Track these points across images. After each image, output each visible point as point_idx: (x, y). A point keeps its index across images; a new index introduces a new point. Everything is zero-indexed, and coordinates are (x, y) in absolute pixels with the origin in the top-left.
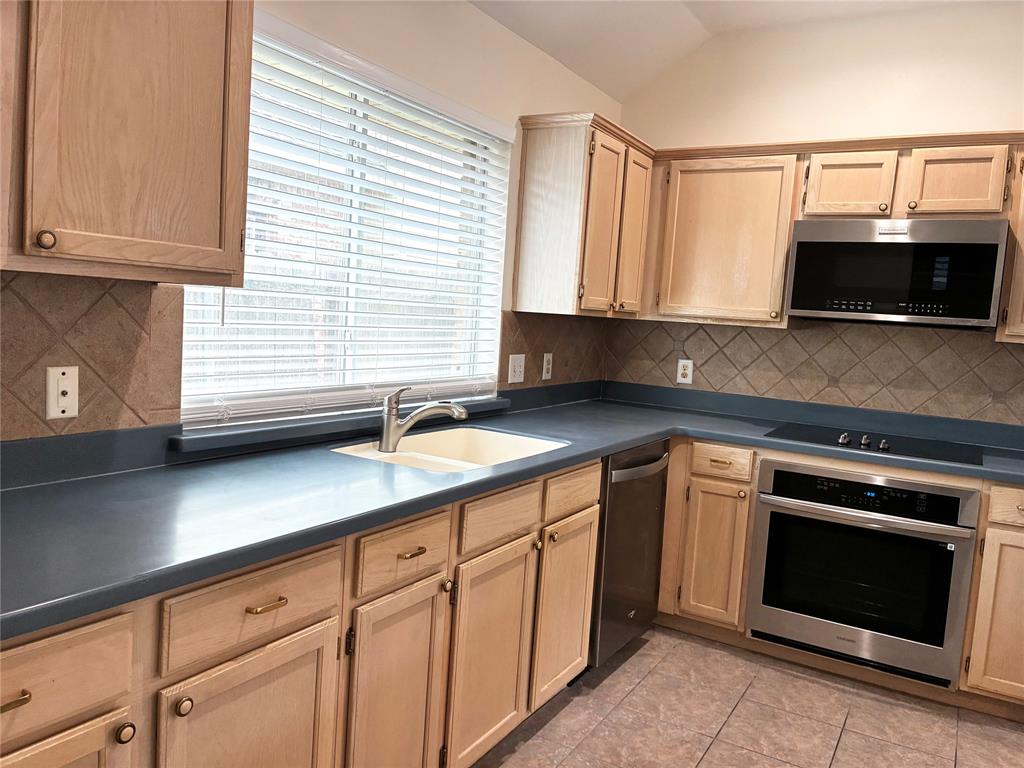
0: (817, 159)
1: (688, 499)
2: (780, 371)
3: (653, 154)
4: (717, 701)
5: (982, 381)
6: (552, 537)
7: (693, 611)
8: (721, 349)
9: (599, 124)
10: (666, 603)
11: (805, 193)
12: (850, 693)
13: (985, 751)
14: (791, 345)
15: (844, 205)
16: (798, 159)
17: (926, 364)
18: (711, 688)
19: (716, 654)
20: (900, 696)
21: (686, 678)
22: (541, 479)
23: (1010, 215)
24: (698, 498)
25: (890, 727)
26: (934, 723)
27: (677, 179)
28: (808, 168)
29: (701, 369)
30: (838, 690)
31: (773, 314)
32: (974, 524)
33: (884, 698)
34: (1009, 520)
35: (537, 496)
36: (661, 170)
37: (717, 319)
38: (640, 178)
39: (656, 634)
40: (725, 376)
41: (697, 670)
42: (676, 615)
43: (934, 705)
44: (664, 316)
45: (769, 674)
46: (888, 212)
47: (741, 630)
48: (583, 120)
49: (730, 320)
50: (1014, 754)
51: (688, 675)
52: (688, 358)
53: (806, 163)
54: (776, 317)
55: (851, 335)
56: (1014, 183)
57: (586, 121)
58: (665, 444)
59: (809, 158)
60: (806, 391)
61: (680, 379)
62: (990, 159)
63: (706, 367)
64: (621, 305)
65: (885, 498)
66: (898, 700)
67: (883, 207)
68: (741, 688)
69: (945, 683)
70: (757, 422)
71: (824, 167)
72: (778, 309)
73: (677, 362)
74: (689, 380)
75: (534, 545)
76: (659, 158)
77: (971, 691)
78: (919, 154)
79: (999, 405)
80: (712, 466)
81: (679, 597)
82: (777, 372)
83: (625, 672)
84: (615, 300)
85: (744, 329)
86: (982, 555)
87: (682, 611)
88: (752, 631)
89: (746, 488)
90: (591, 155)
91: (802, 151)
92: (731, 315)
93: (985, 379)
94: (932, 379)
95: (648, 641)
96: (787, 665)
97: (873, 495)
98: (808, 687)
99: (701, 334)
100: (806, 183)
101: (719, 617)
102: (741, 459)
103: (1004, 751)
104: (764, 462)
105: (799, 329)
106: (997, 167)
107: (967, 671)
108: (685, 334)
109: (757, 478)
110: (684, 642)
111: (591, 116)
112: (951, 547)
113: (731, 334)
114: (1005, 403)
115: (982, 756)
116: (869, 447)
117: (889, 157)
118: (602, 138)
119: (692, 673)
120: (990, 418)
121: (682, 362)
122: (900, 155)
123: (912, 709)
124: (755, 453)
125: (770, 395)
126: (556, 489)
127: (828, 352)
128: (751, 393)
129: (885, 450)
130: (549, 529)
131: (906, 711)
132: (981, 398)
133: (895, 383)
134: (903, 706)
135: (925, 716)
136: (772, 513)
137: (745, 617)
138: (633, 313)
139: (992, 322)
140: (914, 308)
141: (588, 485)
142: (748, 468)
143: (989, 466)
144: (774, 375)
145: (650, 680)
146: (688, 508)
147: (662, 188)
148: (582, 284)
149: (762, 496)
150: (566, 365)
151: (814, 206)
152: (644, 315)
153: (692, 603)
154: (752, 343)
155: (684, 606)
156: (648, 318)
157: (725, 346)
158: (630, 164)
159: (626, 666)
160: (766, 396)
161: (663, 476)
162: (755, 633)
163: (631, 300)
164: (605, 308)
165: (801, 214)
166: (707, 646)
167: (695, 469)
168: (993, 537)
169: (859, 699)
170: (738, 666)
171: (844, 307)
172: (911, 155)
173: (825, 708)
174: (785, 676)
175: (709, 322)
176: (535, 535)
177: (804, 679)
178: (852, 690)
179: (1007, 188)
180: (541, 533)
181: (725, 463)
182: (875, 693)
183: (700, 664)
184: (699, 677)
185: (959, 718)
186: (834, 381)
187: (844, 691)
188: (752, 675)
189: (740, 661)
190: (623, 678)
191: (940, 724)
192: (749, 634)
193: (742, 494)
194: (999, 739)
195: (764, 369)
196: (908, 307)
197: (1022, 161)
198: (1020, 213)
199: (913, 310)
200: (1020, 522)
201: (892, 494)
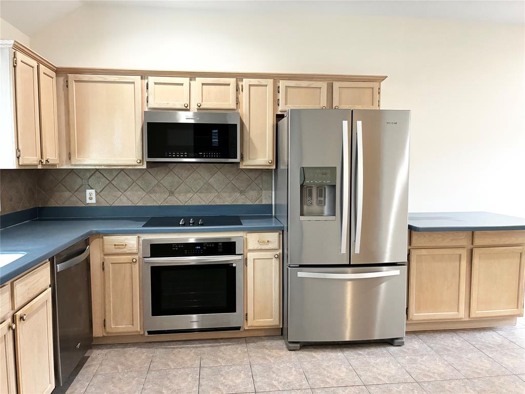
0: (152, 80)
1: (103, 269)
2: (144, 191)
3: (56, 69)
4: (136, 377)
6: (21, 318)
7: (115, 331)
8: (110, 182)
9: (17, 47)
10: (97, 331)
11: (148, 97)
12: (199, 347)
13: (260, 355)
14: (148, 176)
15: (167, 104)
16: (142, 79)
17: (212, 181)
18: (131, 371)
19: (131, 350)
20: (220, 340)
21: (116, 371)
22: (9, 283)
23: (240, 111)
24: (109, 268)
25: (220, 358)
26: (237, 348)
27: (73, 86)
28: (147, 84)
29: (101, 194)
30: (193, 347)
31: (139, 161)
32: (242, 253)
33: (214, 344)
34: (255, 248)
35: (7, 295)
36: (61, 79)
37: (107, 165)
38: (49, 83)
39: (93, 350)
40: (115, 196)
41: (122, 364)
42: (104, 336)
43: (233, 340)
44: (75, 165)
45: (159, 352)
46: (188, 108)
47: (142, 333)
48: (6, 44)
49: (115, 166)
50: (271, 352)
51: (117, 368)
52: (92, 189)
53: (146, 81)
54: (140, 163)
55: (177, 169)
56: (240, 96)
57: (10, 45)
58: (86, 241)
59: (148, 78)
60: (158, 199)
61: (88, 201)
62: (229, 85)
63: (103, 192)
64: (47, 161)
65: (205, 248)
66: (220, 343)
67: (186, 105)
68: (147, 365)
69: (238, 328)
70: (137, 219)
71: (155, 83)
72: (141, 158)
73: (86, 191)
74: (94, 201)
75: (10, 327)
76: (59, 72)
77: (250, 328)
78: (199, 80)
79: (243, 196)
80: (116, 248)
81: (105, 326)
82: (143, 191)
83: (79, 381)
84: (42, 157)
85: (122, 170)
86: (247, 266)
87: (108, 333)
88: (148, 332)
89: (136, 257)
90: (15, 67)
91: (144, 75)
92: (115, 163)
93: (236, 185)
94: (215, 188)
95: (89, 357)
96: (167, 344)
97: (199, 248)
98: (180, 351)
99: (98, 174)
100: (147, 91)
101: (130, 330)
102: (131, 242)
103: (267, 351)
104: (144, 241)
105: (152, 168)
106: (232, 88)
107: (247, 320)
108: (88, 175)
109: (141, 250)
110: (110, 350)
111: (12, 42)
112: (234, 265)
113: (115, 174)
114: (245, 195)
115: (259, 357)
116: (194, 224)
117: (185, 80)
118: (20, 56)
119: (119, 367)
120: (240, 203)
121: (88, 191)
122: (190, 80)
123: (227, 345)
124: (139, 237)
125: (140, 204)
126: (21, 286)
127: (168, 179)
128: (130, 204)
129: (202, 225)
130: (18, 314)
131: (225, 347)
132: (236, 194)
133: (200, 191)
134: (223, 345)
135: (233, 346)
136: (151, 267)
137: (143, 326)
138: (55, 165)
139: (238, 160)
140: (206, 155)
141: (43, 277)
142: (136, 246)
143: (246, 224)
144: (141, 193)
145: (95, 381)
146: (104, 273)
147: (63, 90)
148: (18, 149)
149: (145, 259)
150: (11, 200)
151: (153, 104)
152: (62, 165)
153: (113, 327)
154: (127, 177)
155: (108, 330)
156: (65, 167)
157: (112, 181)
158: (42, 75)
159: (79, 377)
160: (138, 205)
161: (87, 261)
162: (150, 333)
163: (53, 157)
164: (36, 163)
165: (146, 108)
166: (124, 348)
167: (106, 251)
168: (251, 256)
169: (204, 349)
170: (143, 353)
171: (174, 156)
172: (195, 80)
173: (190, 360)
174: (168, 350)
175: (103, 167)
176: (9, 320)
177: (177, 348)
178: (200, 345)
179: (237, 98)
180: (14, 318)
181: (123, 245)
182: (210, 343)
183: (122, 359)
184: (123, 367)
185: (246, 342)
186: (172, 193)
187: (197, 347)
188: (152, 355)
189: (144, 350)
190: (78, 386)
191: (240, 348)
192: (146, 334)
193: (134, 260)
194: (264, 347)
195: (136, 191)
196: (203, 155)
197: (242, 86)
198: (244, 110)
199: (206, 156)
200: (260, 247)
201: (208, 245)
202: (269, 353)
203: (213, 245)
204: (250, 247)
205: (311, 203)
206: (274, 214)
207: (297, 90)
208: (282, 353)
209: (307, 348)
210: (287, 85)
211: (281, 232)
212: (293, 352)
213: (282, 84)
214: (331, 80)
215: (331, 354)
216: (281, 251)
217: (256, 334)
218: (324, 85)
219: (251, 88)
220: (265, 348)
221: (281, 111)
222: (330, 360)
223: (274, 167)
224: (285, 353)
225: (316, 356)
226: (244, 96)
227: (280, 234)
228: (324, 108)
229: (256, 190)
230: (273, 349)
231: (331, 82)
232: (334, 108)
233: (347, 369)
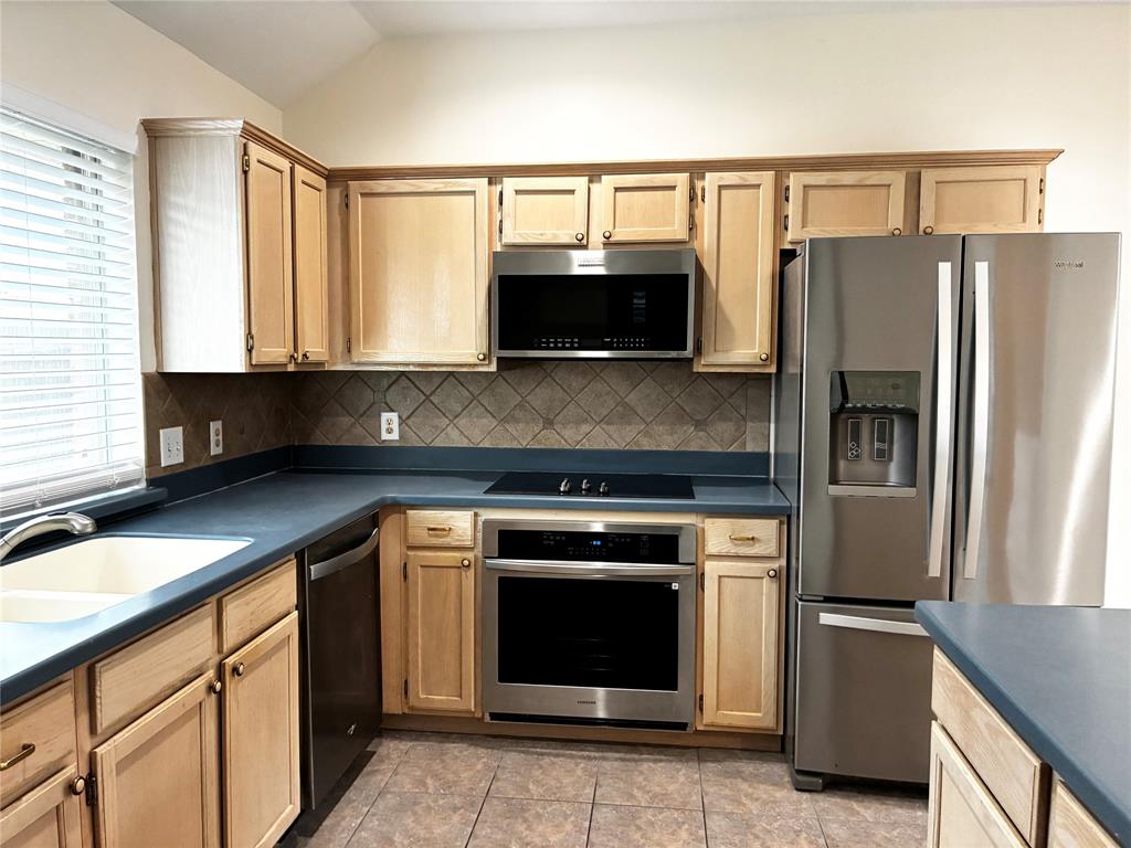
0: (510, 184)
1: (405, 577)
2: (494, 417)
3: (326, 173)
4: (460, 809)
5: (685, 411)
6: (235, 670)
7: (424, 705)
8: (428, 397)
9: (251, 133)
10: (392, 703)
11: (501, 221)
12: (595, 758)
13: (727, 792)
14: (502, 388)
15: (541, 235)
16: (490, 183)
17: (632, 398)
18: (452, 794)
19: (455, 749)
20: (643, 749)
21: (423, 790)
22: (213, 599)
23: (696, 244)
24: (417, 575)
25: (638, 788)
26: (678, 771)
27: (358, 203)
28: (501, 193)
29: (409, 422)
30: (583, 758)
31: (481, 357)
32: (693, 560)
33: (628, 756)
34: (724, 552)
35: (208, 624)
36: (337, 192)
37: (420, 365)
38: (313, 203)
39: (384, 741)
40: (436, 427)
41: (436, 776)
42: (404, 713)
43: (670, 751)
44: (359, 364)
45: (512, 758)
46: (584, 241)
47: (479, 715)
48: (230, 129)
49: (435, 365)
50: (755, 788)
51: (425, 785)
52: (393, 411)
53: (499, 188)
54: (484, 359)
55: (560, 375)
56: (697, 212)
57: (235, 129)
58: (374, 518)
59: (501, 182)
60: (521, 436)
61: (385, 436)
62: (673, 188)
63: (412, 419)
64: (305, 355)
65: (611, 545)
66: (642, 754)
67: (580, 237)
68: (484, 785)
69: (683, 726)
70: (476, 476)
71: (517, 192)
72: (485, 350)
73: (380, 416)
74: (395, 436)
75: (211, 688)
76: (335, 178)
77: (708, 729)
78: (609, 181)
79: (701, 434)
80: (430, 536)
81: (406, 693)
82: (491, 418)
83: (350, 801)
84: (296, 349)
85: (451, 374)
86: (703, 589)
87: (412, 708)
88: (491, 714)
89: (470, 555)
90: (245, 172)
91: (494, 174)
92: (435, 360)
93: (686, 408)
94: (639, 412)
95: (374, 753)
96: (530, 743)
97: (599, 543)
98: (554, 763)
99: (404, 382)
100: (501, 209)
101: (454, 707)
102: (461, 523)
103: (745, 786)
104: (487, 523)
105: (510, 369)
106: (681, 195)
107: (701, 710)
108: (385, 383)
109: (481, 542)
110: (416, 743)
111: (240, 124)
112: (675, 586)
113: (437, 381)
114: (706, 431)
115: (725, 797)
116: (591, 492)
117: (580, 183)
118: (256, 151)
119: (429, 781)
120: (694, 447)
121: (385, 416)
122: (590, 181)
123: (655, 761)
124: (476, 515)
125: (486, 444)
126: (235, 608)
127: (541, 395)
128: (465, 444)
129: (606, 494)
130: (230, 661)
131: (651, 764)
132: (686, 428)
133: (606, 420)
134: (648, 760)
135: (668, 765)
136: (500, 578)
137: (482, 698)
138: (321, 364)
139: (688, 353)
140: (618, 343)
141: (282, 589)
142: (469, 532)
143: (704, 497)
144: (489, 422)
145: (381, 805)
146: (407, 589)
147: (340, 214)
148: (250, 333)
149: (488, 561)
150: (242, 432)
151: (511, 236)
152: (334, 364)
153: (422, 696)
154: (461, 388)
155: (413, 701)
156: (340, 367)
157: (431, 395)
158: (299, 187)
159: (351, 794)
160: (481, 446)
161: (374, 557)
162: (494, 716)
163: (316, 348)
164: (284, 360)
165: (499, 244)
166: (442, 742)
167: (412, 541)
168: (712, 569)
169: (605, 764)
170: (479, 759)
171: (552, 345)
172: (600, 181)
173: (574, 783)
174: (529, 757)
175: (412, 368)
176: (211, 674)
177: (549, 755)
178: (597, 754)
179: (692, 216)
180: (220, 668)
181: (444, 530)
182: (619, 752)
183: (437, 766)
184: (437, 784)
185: (700, 760)
186: (549, 423)
187: (590, 758)
188: (496, 764)
189: (481, 751)
190: (347, 812)
191: (683, 771)
192: (487, 718)
193: (466, 562)
194: (739, 774)
195: (478, 417)
196: (612, 342)
197: (703, 189)
198: (706, 241)
199: (618, 345)
200: (734, 551)
201: (617, 540)
202: (750, 790)
203: (628, 540)
205: (857, 456)
206: (772, 476)
207: (827, 193)
208: (780, 794)
209: (840, 790)
210: (806, 183)
211: (785, 519)
212: (806, 796)
213: (795, 181)
214: (915, 166)
215: (899, 811)
216: (783, 562)
217: (723, 742)
218: (897, 180)
219: (723, 192)
220: (743, 778)
221: (791, 243)
222: (894, 825)
223: (773, 369)
224: (787, 797)
225: (862, 810)
226: (707, 212)
227: (781, 523)
228: (897, 232)
229: (731, 420)
230: (760, 782)
231: (917, 170)
232: (921, 233)
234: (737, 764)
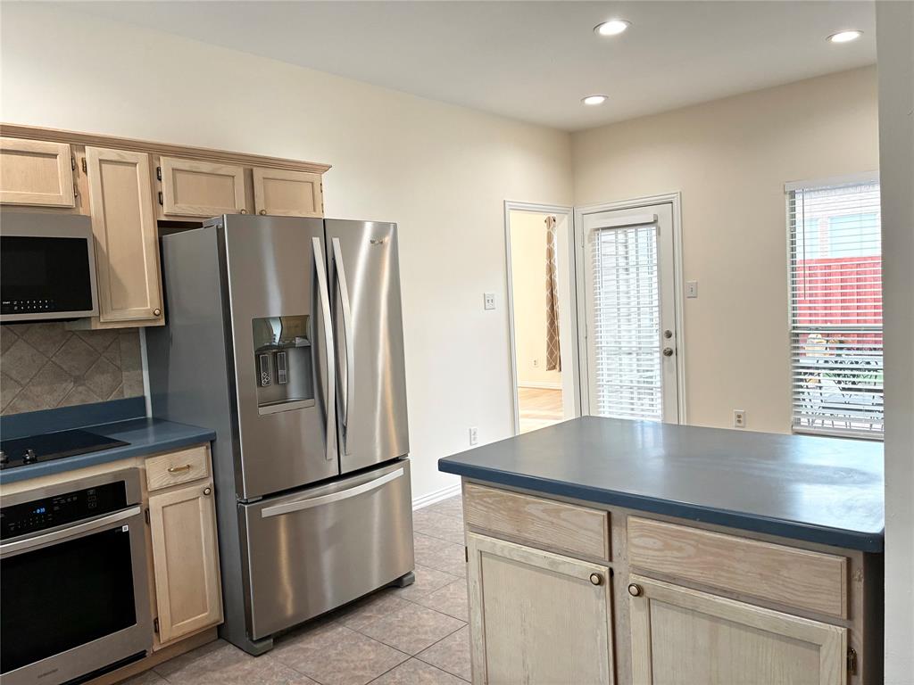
5: (62, 368)
23: (83, 211)
32: (140, 500)
34: (164, 485)
50: (227, 672)
56: (79, 181)
62: (55, 156)
65: (56, 508)
69: (142, 655)
77: (165, 646)
79: (80, 389)
86: (149, 524)
97: (43, 510)
106: (63, 163)
107: (157, 631)
112: (125, 528)
114: (84, 385)
120: (75, 402)
129: (33, 461)
132: (64, 385)
139: (96, 312)
140: (18, 305)
168: (155, 503)
179: (75, 185)
185: (163, 676)
194: (204, 670)
196: (12, 305)
197: (84, 161)
198: (92, 206)
199: (19, 308)
200: (172, 482)
201: (63, 501)
202: (225, 676)
203: (75, 498)
204: (154, 483)
206: (150, 414)
207: (191, 177)
208: (247, 667)
209: (282, 641)
210: (175, 167)
211: (209, 444)
212: (265, 657)
213: (165, 164)
214: (251, 165)
215: (329, 634)
216: (211, 480)
217: (170, 654)
218: (239, 172)
219: (103, 165)
220: (210, 670)
221: (166, 215)
222: (334, 644)
223: (162, 323)
224: (250, 664)
225: (306, 646)
226: (91, 182)
227: (207, 448)
228: (243, 212)
229: (108, 373)
230: (225, 666)
231: (249, 167)
232: (257, 213)
233: (369, 645)
234: (195, 664)
